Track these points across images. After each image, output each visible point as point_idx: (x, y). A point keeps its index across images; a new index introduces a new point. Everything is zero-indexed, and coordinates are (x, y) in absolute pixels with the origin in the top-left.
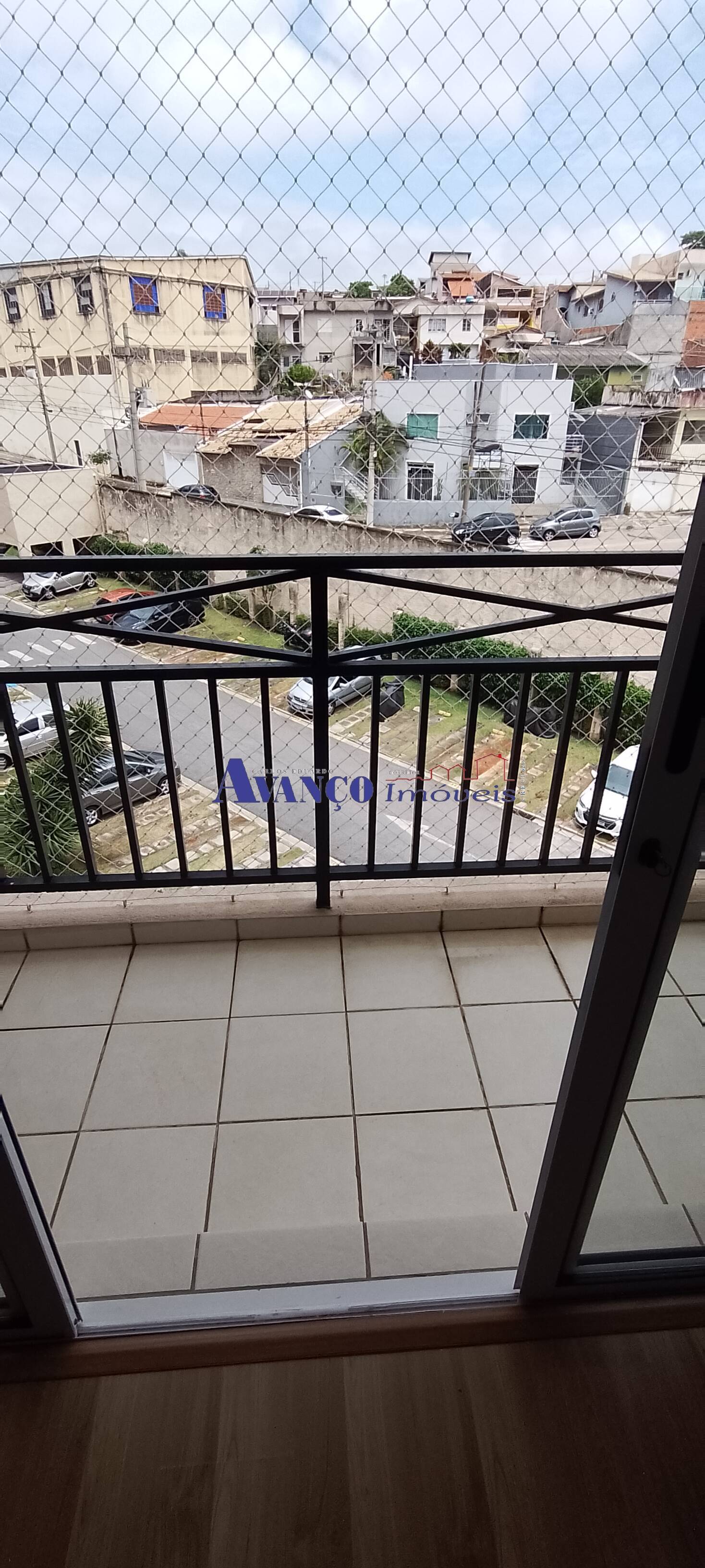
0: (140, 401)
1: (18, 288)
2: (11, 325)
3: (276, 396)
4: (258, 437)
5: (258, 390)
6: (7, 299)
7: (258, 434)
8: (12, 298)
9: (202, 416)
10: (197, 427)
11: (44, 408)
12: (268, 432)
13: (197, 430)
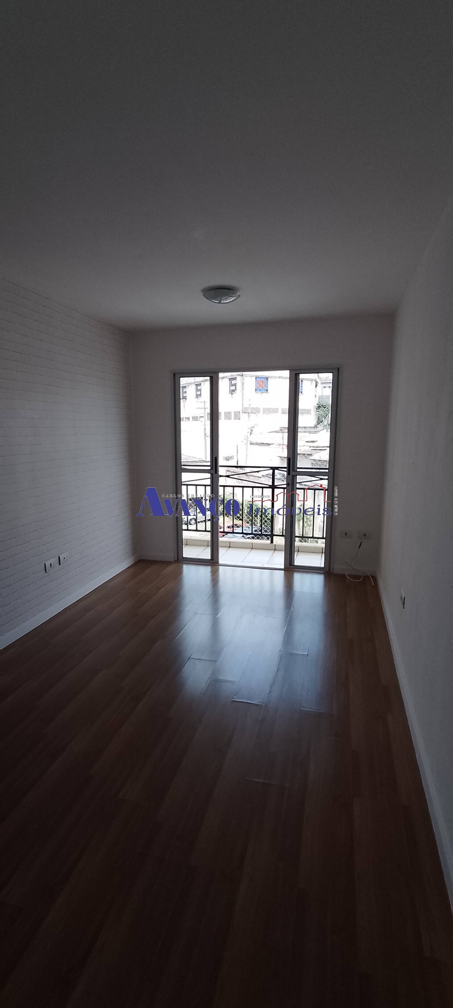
0: (252, 432)
1: (202, 384)
2: (197, 399)
3: (326, 429)
4: (312, 450)
5: (315, 427)
6: (197, 388)
7: (312, 448)
8: (199, 388)
9: (283, 439)
10: (280, 444)
11: (205, 435)
12: (319, 447)
13: (280, 446)
